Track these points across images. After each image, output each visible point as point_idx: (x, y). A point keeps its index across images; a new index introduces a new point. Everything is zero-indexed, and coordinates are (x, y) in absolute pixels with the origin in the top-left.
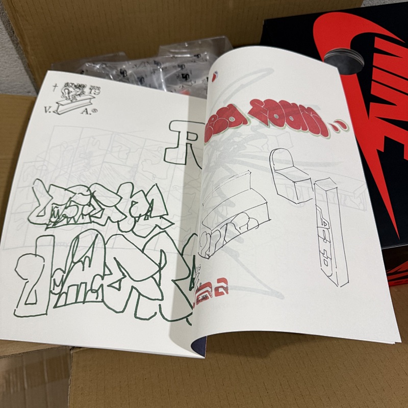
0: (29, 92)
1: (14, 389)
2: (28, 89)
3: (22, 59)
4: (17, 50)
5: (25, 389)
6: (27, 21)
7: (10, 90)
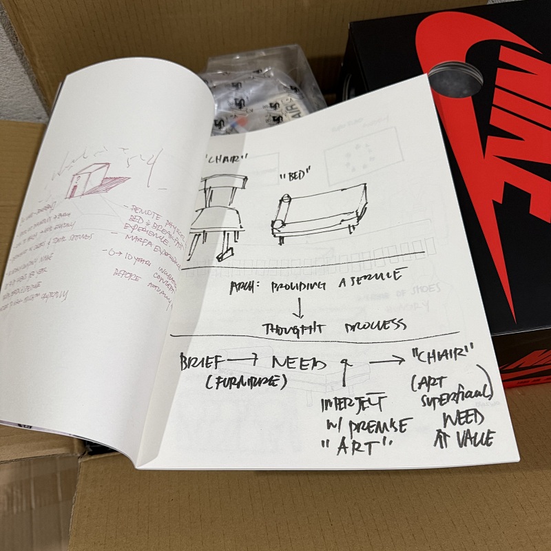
0: (39, 118)
1: (17, 508)
2: (39, 114)
3: (29, 74)
4: (22, 63)
5: (31, 509)
6: (33, 23)
7: (15, 115)
